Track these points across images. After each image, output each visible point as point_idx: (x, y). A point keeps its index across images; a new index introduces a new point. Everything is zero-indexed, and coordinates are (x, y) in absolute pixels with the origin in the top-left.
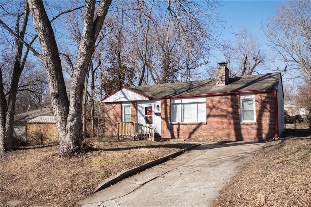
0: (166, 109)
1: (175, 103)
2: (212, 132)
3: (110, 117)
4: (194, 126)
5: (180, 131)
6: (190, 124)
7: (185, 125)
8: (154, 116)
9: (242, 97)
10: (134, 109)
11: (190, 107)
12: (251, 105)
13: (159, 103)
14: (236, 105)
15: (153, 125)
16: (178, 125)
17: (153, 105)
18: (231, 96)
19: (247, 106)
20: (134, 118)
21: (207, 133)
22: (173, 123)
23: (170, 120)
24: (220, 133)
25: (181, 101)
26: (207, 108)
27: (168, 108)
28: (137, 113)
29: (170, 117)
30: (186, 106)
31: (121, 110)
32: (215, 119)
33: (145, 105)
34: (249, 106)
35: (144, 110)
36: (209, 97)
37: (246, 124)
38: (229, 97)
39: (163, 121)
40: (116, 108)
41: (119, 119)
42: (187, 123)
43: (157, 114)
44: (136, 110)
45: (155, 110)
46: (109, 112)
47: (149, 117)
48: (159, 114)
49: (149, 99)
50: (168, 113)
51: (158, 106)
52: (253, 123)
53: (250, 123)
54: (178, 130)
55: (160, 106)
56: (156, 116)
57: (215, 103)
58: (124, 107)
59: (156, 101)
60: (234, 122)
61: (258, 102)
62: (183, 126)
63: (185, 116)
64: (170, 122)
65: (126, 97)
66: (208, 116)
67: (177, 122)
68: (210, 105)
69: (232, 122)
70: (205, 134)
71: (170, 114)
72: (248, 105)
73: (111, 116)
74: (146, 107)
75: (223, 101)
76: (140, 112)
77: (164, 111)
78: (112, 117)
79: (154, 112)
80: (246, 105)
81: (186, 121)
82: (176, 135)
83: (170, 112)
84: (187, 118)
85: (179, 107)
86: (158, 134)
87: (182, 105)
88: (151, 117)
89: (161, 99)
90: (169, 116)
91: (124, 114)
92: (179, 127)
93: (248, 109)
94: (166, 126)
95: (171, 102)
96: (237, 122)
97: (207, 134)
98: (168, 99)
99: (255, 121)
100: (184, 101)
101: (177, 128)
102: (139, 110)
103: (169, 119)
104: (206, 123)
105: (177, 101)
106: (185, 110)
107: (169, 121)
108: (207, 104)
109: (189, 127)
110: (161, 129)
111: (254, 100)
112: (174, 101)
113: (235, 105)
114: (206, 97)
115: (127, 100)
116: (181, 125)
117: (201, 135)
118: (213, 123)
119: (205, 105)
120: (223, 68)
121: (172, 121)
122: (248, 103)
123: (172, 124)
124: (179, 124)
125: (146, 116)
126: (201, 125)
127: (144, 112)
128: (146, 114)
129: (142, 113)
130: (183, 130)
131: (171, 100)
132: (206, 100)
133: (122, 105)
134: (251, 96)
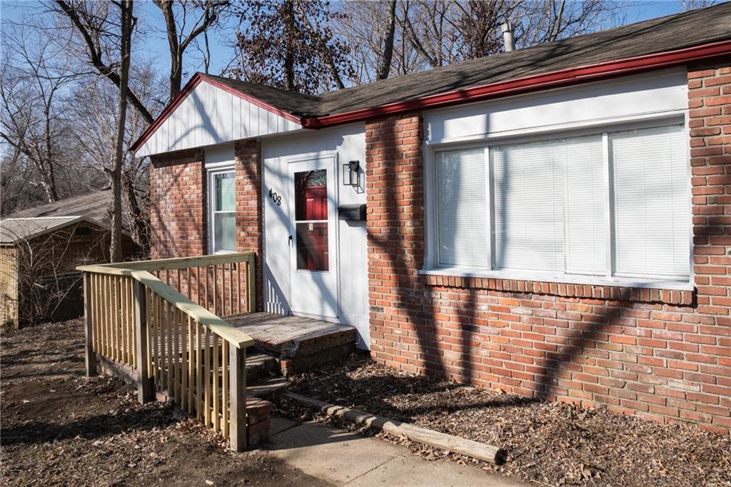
0: (390, 179)
1: (445, 141)
3: (166, 224)
4: (583, 310)
5: (477, 338)
6: (549, 290)
7: (516, 293)
8: (335, 226)
10: (250, 188)
11: (553, 166)
13: (355, 145)
15: (330, 277)
16: (463, 294)
17: (327, 160)
20: (249, 234)
21: (694, 378)
22: (436, 275)
23: (419, 253)
25: (488, 124)
26: (696, 161)
27: (404, 176)
28: (260, 208)
29: (419, 237)
30: (521, 157)
31: (200, 191)
33: (291, 164)
35: (292, 188)
36: (720, 72)
39: (377, 256)
40: (184, 185)
42: (531, 284)
43: (344, 213)
44: (254, 192)
45: (338, 189)
46: (163, 202)
47: (311, 228)
48: (357, 214)
49: (303, 123)
50: (406, 210)
51: (355, 166)
54: (468, 322)
55: (363, 165)
56: (343, 223)
58: (217, 177)
59: (343, 137)
62: (501, 300)
63: (515, 230)
65: (207, 125)
67: (461, 269)
70: (679, 385)
71: (418, 217)
73: (169, 221)
74: (296, 174)
76: (276, 202)
77: (379, 197)
79: (336, 204)
81: (518, 269)
82: (451, 357)
83: (418, 201)
84: (527, 243)
85: (475, 168)
86: (355, 333)
87: (497, 155)
88: (321, 231)
89: (369, 120)
90: (408, 227)
91: (214, 212)
92: (471, 304)
94: (396, 292)
95: (421, 135)
98: (402, 115)
100: (508, 121)
101: (459, 312)
102: (271, 194)
103: (407, 245)
104: (695, 292)
105: (460, 128)
106: (516, 183)
107: (409, 257)
108: (698, 134)
109: (542, 312)
110: (368, 305)
112: (441, 132)
114: (690, 75)
116: (482, 296)
117: (644, 389)
119: (679, 143)
121: (429, 258)
123: (426, 286)
124: (468, 283)
125: (297, 224)
126: (642, 311)
127: (289, 205)
128: (301, 212)
129: (283, 206)
130: (503, 333)
131: (421, 120)
132: (690, 96)
133: (207, 165)
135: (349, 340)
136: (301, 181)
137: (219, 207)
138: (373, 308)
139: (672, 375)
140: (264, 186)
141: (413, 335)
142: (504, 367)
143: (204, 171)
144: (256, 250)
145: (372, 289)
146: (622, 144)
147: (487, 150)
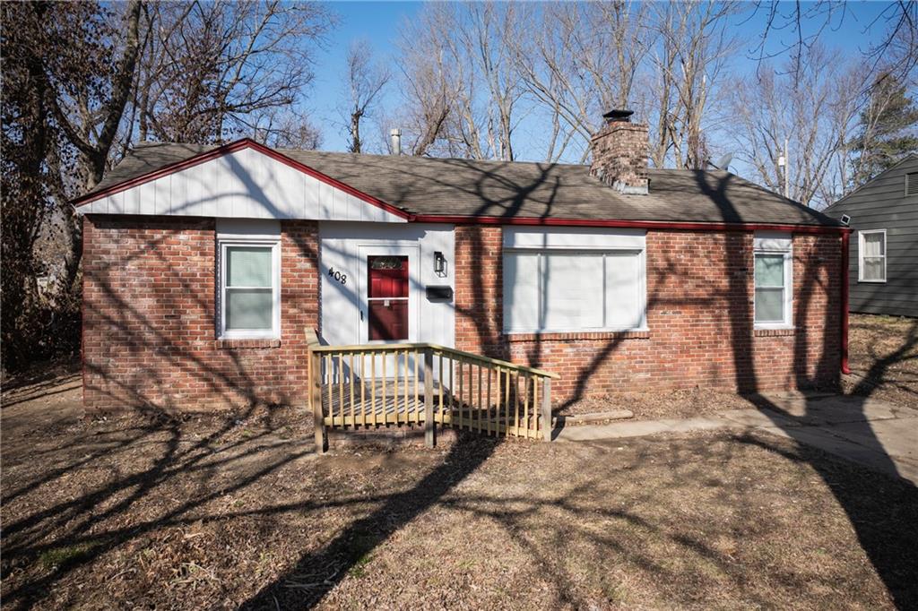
0: (476, 269)
1: (516, 246)
4: (601, 345)
7: (567, 341)
8: (416, 302)
9: (757, 242)
10: (303, 264)
11: (575, 267)
13: (444, 239)
14: (744, 270)
16: (533, 345)
18: (727, 235)
20: (303, 311)
21: (648, 371)
22: (512, 334)
24: (691, 368)
26: (650, 273)
27: (489, 267)
28: (318, 285)
29: (499, 309)
30: (555, 261)
31: (210, 263)
32: (680, 317)
33: (364, 247)
34: (767, 271)
35: (364, 269)
36: (660, 234)
38: (720, 238)
39: (465, 324)
40: (175, 253)
41: (193, 315)
42: (577, 334)
43: (436, 292)
44: (313, 269)
45: (421, 271)
47: (387, 305)
48: (449, 294)
49: (408, 218)
50: (490, 291)
51: (439, 256)
53: (782, 330)
55: (448, 255)
56: (424, 296)
57: (675, 257)
58: (229, 250)
59: (427, 231)
60: (734, 329)
61: (799, 260)
62: (557, 346)
63: (552, 304)
65: (255, 193)
66: (653, 302)
68: (662, 264)
70: (642, 376)
71: (500, 295)
73: (134, 296)
75: (701, 251)
76: (339, 281)
79: (419, 285)
80: (759, 268)
81: (555, 325)
83: (499, 285)
84: (561, 311)
85: (527, 267)
88: (400, 308)
89: (459, 224)
90: (491, 302)
92: (537, 350)
94: (483, 348)
95: (502, 241)
96: (745, 329)
97: (649, 376)
98: (487, 225)
99: (788, 322)
100: (557, 240)
101: (527, 352)
102: (331, 273)
103: (491, 316)
104: (649, 333)
105: (524, 239)
106: (554, 276)
107: (492, 323)
108: (649, 259)
109: (580, 349)
111: (789, 255)
112: (513, 239)
113: (741, 269)
114: (649, 233)
115: (264, 214)
116: (544, 344)
117: (627, 380)
118: (670, 331)
119: (640, 262)
122: (765, 263)
123: (507, 342)
124: (536, 337)
125: (369, 301)
126: (627, 342)
127: (359, 283)
129: (349, 284)
130: (559, 365)
131: (503, 231)
132: (647, 243)
133: (221, 236)
134: (781, 240)
139: (640, 371)
140: (323, 264)
142: (558, 385)
146: (610, 260)
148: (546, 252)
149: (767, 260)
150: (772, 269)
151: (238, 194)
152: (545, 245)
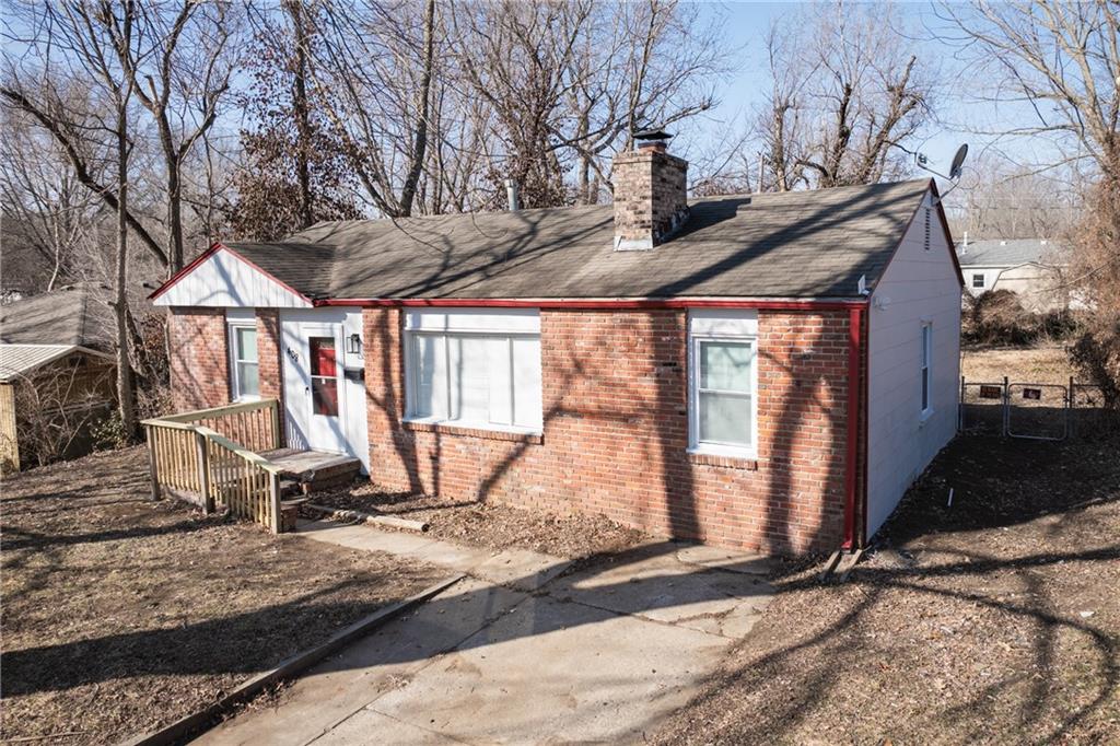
0: (381, 352)
1: (422, 329)
2: (566, 481)
3: (190, 368)
7: (458, 436)
8: (342, 383)
9: (699, 326)
10: (271, 345)
12: (745, 370)
13: (357, 322)
14: (670, 364)
15: (340, 421)
16: (432, 435)
17: (336, 329)
18: (653, 315)
19: (725, 369)
20: (271, 384)
21: (544, 485)
22: (415, 423)
23: (404, 407)
24: (598, 490)
25: (447, 320)
26: (544, 364)
27: (395, 353)
28: (280, 363)
29: (404, 395)
31: (223, 341)
32: (580, 425)
33: (306, 329)
34: (734, 370)
35: (308, 349)
36: (555, 315)
37: (715, 465)
38: (643, 319)
39: (375, 408)
40: (208, 335)
41: (218, 381)
43: (348, 374)
44: (275, 348)
45: (344, 355)
46: (185, 348)
47: (324, 382)
48: (359, 375)
49: (314, 303)
50: (395, 376)
51: (356, 338)
52: (743, 461)
53: (730, 460)
54: (433, 454)
55: (363, 338)
56: (349, 381)
57: (581, 345)
58: (238, 329)
59: (348, 314)
61: (768, 356)
62: (453, 440)
64: (403, 415)
65: (232, 292)
67: (431, 419)
68: (561, 354)
69: (655, 447)
70: (538, 489)
72: (729, 366)
73: (194, 366)
74: (311, 339)
76: (294, 359)
77: (377, 365)
78: (197, 372)
79: (343, 365)
82: (425, 476)
85: (439, 348)
86: (359, 463)
87: (453, 342)
88: (332, 386)
89: (366, 306)
90: (397, 387)
91: (237, 360)
92: (437, 443)
93: (730, 385)
94: (388, 433)
95: (402, 323)
96: (675, 450)
98: (391, 307)
100: (460, 321)
101: (428, 448)
102: (289, 352)
103: (397, 402)
104: (543, 437)
105: (432, 321)
106: (467, 366)
107: (398, 411)
108: (547, 347)
109: (471, 447)
110: (368, 443)
111: (755, 346)
112: (417, 322)
113: (665, 365)
114: (542, 313)
115: (236, 304)
116: (444, 438)
117: (522, 492)
118: (570, 438)
120: (642, 159)
121: (408, 410)
122: (729, 356)
123: (409, 430)
124: (434, 429)
125: (312, 378)
127: (305, 361)
128: (315, 369)
129: (300, 362)
131: (401, 312)
132: (542, 325)
133: (228, 320)
134: (745, 321)
135: (355, 468)
136: (315, 344)
137: (241, 357)
138: (371, 445)
140: (284, 343)
141: (400, 463)
143: (226, 325)
144: (278, 397)
145: (371, 431)
146: (517, 344)
147: (444, 338)
148: (447, 334)
149: (734, 352)
150: (742, 367)
151: (224, 291)
152: (447, 328)
